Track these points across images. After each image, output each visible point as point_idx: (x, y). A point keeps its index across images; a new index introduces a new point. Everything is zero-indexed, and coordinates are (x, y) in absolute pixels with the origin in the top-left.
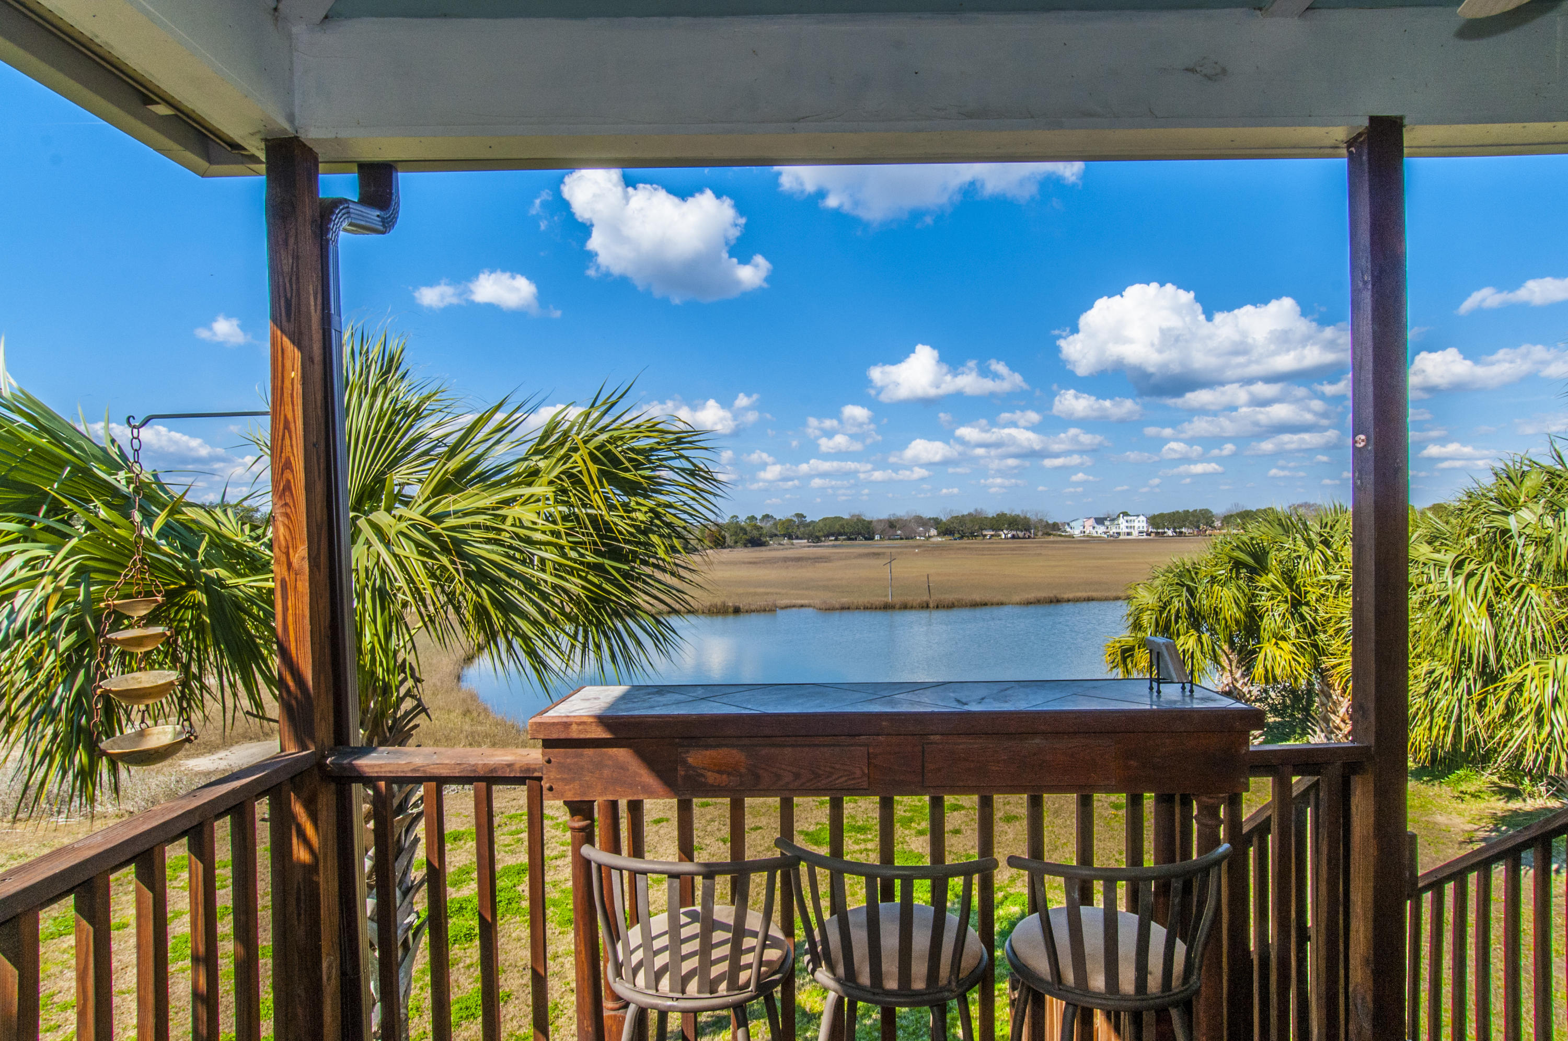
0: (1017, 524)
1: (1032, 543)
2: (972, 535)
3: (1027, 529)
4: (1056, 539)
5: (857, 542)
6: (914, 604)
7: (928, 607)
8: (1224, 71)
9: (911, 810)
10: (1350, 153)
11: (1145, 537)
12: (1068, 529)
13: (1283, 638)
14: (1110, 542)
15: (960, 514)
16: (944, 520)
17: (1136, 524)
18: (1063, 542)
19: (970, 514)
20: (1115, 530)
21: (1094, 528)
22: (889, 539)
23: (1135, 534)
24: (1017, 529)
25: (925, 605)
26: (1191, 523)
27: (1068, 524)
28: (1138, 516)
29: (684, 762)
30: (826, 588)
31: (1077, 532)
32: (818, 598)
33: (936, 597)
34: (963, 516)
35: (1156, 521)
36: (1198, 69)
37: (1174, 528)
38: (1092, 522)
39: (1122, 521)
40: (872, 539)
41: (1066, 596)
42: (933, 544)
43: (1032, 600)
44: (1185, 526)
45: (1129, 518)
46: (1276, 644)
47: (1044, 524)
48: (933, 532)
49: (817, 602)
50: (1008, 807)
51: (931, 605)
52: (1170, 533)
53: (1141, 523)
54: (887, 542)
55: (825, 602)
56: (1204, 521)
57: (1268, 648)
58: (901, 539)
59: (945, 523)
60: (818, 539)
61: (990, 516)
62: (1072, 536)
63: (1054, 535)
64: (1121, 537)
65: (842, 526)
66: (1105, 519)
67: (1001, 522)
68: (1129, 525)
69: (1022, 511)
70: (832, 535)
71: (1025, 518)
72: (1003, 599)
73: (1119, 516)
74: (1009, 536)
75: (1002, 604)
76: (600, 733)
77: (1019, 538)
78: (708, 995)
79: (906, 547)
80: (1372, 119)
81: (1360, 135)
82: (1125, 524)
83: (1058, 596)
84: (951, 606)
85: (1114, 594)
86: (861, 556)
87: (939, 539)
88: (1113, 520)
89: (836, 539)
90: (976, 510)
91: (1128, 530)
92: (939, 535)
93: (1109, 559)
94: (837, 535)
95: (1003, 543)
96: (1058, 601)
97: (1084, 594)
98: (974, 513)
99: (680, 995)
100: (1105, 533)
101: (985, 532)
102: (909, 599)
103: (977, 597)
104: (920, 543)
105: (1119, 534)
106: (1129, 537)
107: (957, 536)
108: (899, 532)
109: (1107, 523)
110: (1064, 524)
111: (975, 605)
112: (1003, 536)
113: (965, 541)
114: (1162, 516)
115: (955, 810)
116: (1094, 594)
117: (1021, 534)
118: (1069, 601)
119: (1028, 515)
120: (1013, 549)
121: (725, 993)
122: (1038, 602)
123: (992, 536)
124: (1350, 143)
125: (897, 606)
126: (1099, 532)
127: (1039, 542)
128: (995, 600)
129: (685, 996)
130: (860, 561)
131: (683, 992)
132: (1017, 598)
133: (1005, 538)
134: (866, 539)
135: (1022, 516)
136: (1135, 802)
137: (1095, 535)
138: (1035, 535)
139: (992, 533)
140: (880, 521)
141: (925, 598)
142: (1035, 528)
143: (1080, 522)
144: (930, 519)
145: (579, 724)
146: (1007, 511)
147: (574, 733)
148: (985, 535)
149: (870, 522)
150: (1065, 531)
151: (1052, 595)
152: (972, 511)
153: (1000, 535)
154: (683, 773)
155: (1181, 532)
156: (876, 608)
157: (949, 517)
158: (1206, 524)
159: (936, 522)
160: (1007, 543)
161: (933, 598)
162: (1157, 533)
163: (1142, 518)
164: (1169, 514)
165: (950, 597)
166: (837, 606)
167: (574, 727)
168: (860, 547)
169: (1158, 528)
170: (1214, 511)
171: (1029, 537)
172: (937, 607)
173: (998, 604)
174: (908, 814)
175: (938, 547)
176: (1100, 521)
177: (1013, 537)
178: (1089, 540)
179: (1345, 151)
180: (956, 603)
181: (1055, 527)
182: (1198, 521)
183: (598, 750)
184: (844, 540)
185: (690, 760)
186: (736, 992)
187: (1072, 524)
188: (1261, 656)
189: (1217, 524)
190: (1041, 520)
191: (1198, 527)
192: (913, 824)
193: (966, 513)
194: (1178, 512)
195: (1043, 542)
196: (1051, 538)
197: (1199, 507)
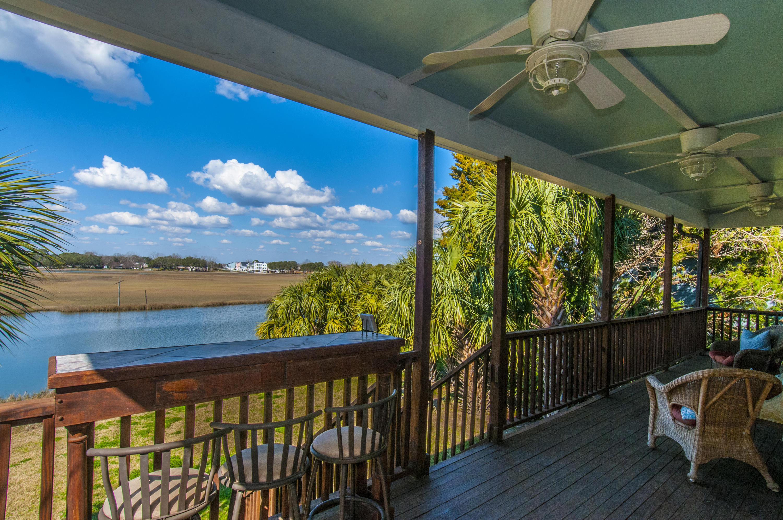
0: (199, 264)
1: (209, 274)
2: (171, 268)
3: (205, 266)
4: (220, 272)
5: (90, 269)
6: (136, 307)
7: (145, 309)
8: (386, 97)
9: (146, 427)
10: (419, 139)
11: (266, 273)
12: (227, 268)
13: (336, 319)
14: (249, 275)
15: (164, 256)
16: (153, 259)
17: (262, 267)
18: (224, 274)
19: (170, 257)
20: (251, 269)
21: (241, 267)
22: (114, 268)
23: (261, 272)
24: (199, 266)
25: (143, 308)
26: (287, 267)
27: (227, 265)
28: (263, 263)
29: (160, 390)
30: (67, 298)
31: (232, 269)
32: (64, 304)
33: (151, 303)
34: (166, 257)
35: (271, 265)
36: (379, 93)
37: (280, 270)
38: (240, 264)
39: (255, 265)
40: (102, 268)
41: (228, 302)
42: (146, 272)
43: (210, 304)
44: (285, 269)
45: (259, 263)
46: (333, 321)
47: (214, 264)
48: (145, 265)
49: (61, 307)
50: (208, 414)
51: (147, 308)
52: (278, 271)
53: (264, 266)
54: (112, 270)
55: (68, 307)
56: (293, 267)
57: (330, 324)
58: (123, 269)
59: (154, 261)
60: (58, 266)
61: (183, 258)
62: (229, 271)
63: (220, 270)
64: (255, 273)
65: (78, 259)
66: (247, 263)
67: (188, 262)
68: (259, 267)
69: (202, 257)
70: (71, 264)
71: (204, 260)
72: (193, 304)
73: (254, 262)
74: (194, 269)
75: (192, 307)
76: (100, 380)
77: (199, 271)
78: (184, 511)
79: (127, 274)
80: (427, 130)
81: (423, 134)
82: (257, 266)
83: (224, 302)
84: (160, 308)
85: (254, 301)
86: (94, 278)
87: (150, 270)
88: (251, 264)
89: (73, 267)
90: (174, 254)
91: (258, 270)
92: (149, 267)
93: (249, 283)
94: (74, 265)
95: (191, 274)
96: (224, 305)
97: (238, 301)
98: (173, 256)
99: (168, 516)
100: (247, 270)
101: (179, 267)
102: (132, 304)
103: (177, 303)
104: (137, 271)
105: (254, 271)
106: (259, 273)
107: (161, 268)
108: (122, 265)
109: (248, 265)
110: (225, 265)
111: (176, 307)
112: (190, 270)
113: (166, 272)
114: (274, 263)
115: (176, 421)
116: (243, 301)
117: (201, 269)
118: (230, 304)
119: (205, 259)
120: (196, 277)
121: (193, 507)
122: (213, 305)
123: (183, 269)
124: (419, 136)
125: (124, 309)
126: (244, 270)
127: (211, 274)
128: (188, 304)
129: (170, 515)
130: (92, 282)
131: (169, 513)
132: (201, 303)
133: (191, 271)
134: (97, 268)
135: (202, 259)
136: (348, 382)
137: (241, 271)
138: (209, 270)
139: (184, 268)
140: (108, 257)
141: (144, 304)
142: (209, 266)
143: (234, 264)
144: (143, 258)
145: (88, 376)
146: (192, 256)
147: (85, 382)
148: (180, 269)
149: (101, 257)
150: (226, 268)
151: (220, 302)
152: (171, 254)
153: (188, 269)
154: (159, 396)
155: (283, 272)
156: (108, 311)
157: (157, 257)
158: (294, 268)
159: (148, 260)
160: (193, 274)
161: (148, 303)
162: (272, 272)
163: (265, 264)
164: (278, 263)
165: (160, 303)
166: (78, 309)
167: (85, 378)
168: (92, 272)
169: (272, 269)
170: (298, 263)
171: (206, 271)
172: (151, 309)
173: (190, 307)
174: (145, 429)
175: (148, 274)
176: (244, 264)
177: (196, 270)
178: (239, 273)
179: (417, 138)
180: (164, 307)
181: (220, 266)
182: (291, 267)
183: (99, 390)
184: (80, 268)
185: (164, 388)
186: (199, 505)
187: (230, 265)
188: (327, 326)
189: (299, 268)
190: (212, 262)
191: (291, 269)
192: (150, 434)
193: (167, 256)
194: (282, 262)
195: (214, 274)
196: (218, 272)
197: (291, 260)
